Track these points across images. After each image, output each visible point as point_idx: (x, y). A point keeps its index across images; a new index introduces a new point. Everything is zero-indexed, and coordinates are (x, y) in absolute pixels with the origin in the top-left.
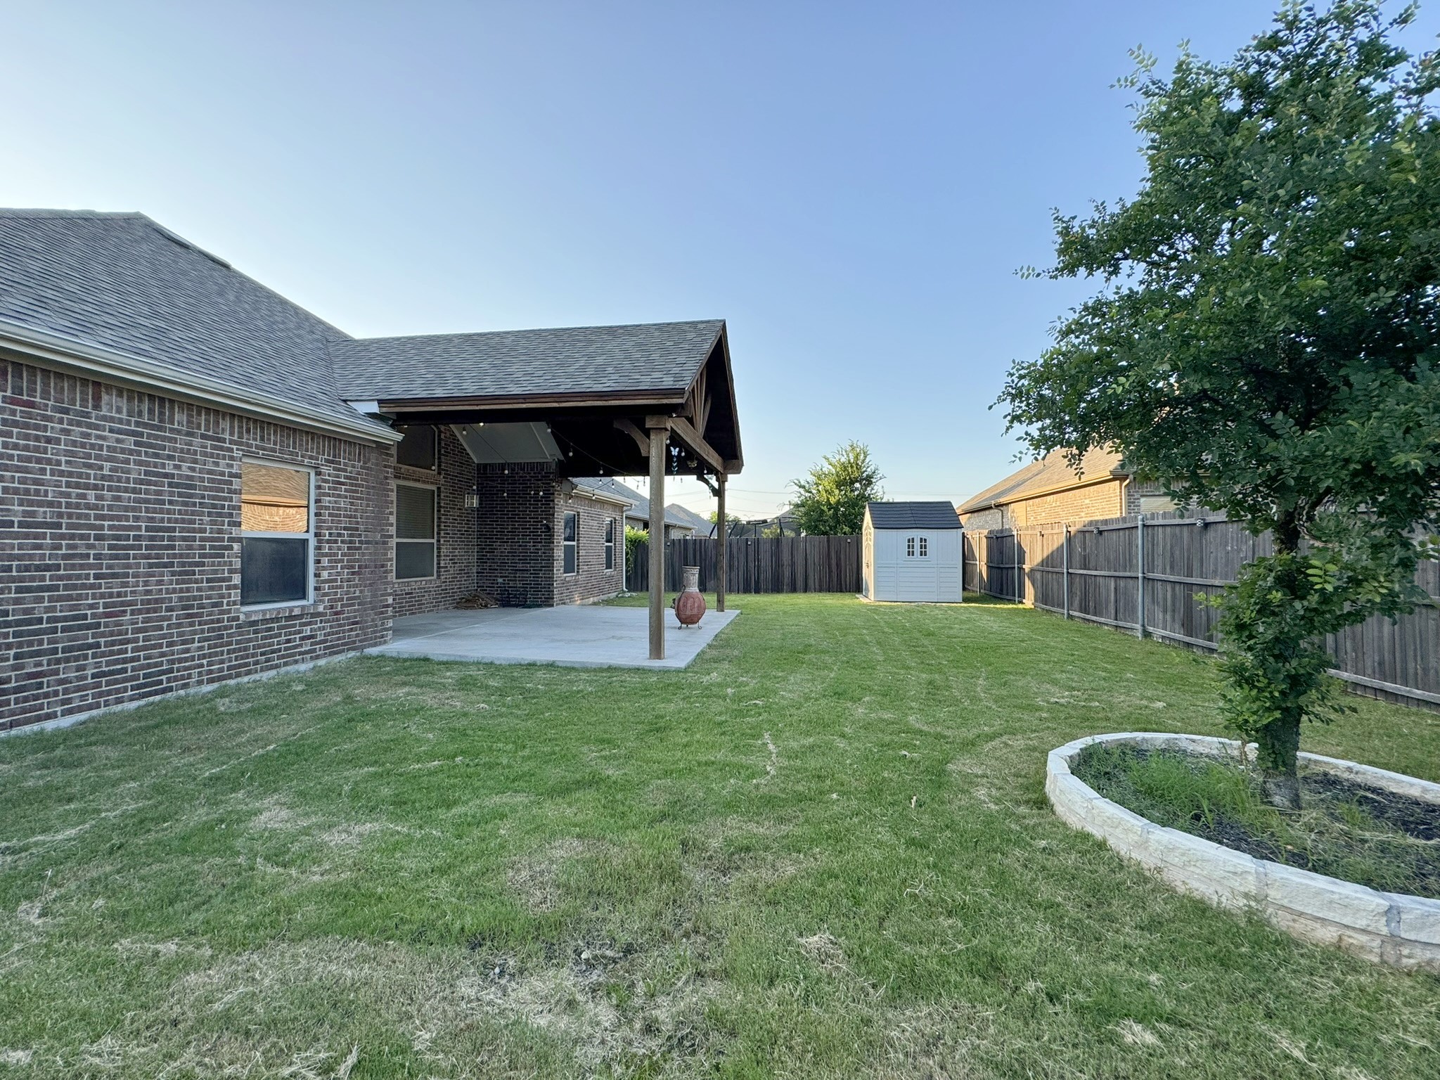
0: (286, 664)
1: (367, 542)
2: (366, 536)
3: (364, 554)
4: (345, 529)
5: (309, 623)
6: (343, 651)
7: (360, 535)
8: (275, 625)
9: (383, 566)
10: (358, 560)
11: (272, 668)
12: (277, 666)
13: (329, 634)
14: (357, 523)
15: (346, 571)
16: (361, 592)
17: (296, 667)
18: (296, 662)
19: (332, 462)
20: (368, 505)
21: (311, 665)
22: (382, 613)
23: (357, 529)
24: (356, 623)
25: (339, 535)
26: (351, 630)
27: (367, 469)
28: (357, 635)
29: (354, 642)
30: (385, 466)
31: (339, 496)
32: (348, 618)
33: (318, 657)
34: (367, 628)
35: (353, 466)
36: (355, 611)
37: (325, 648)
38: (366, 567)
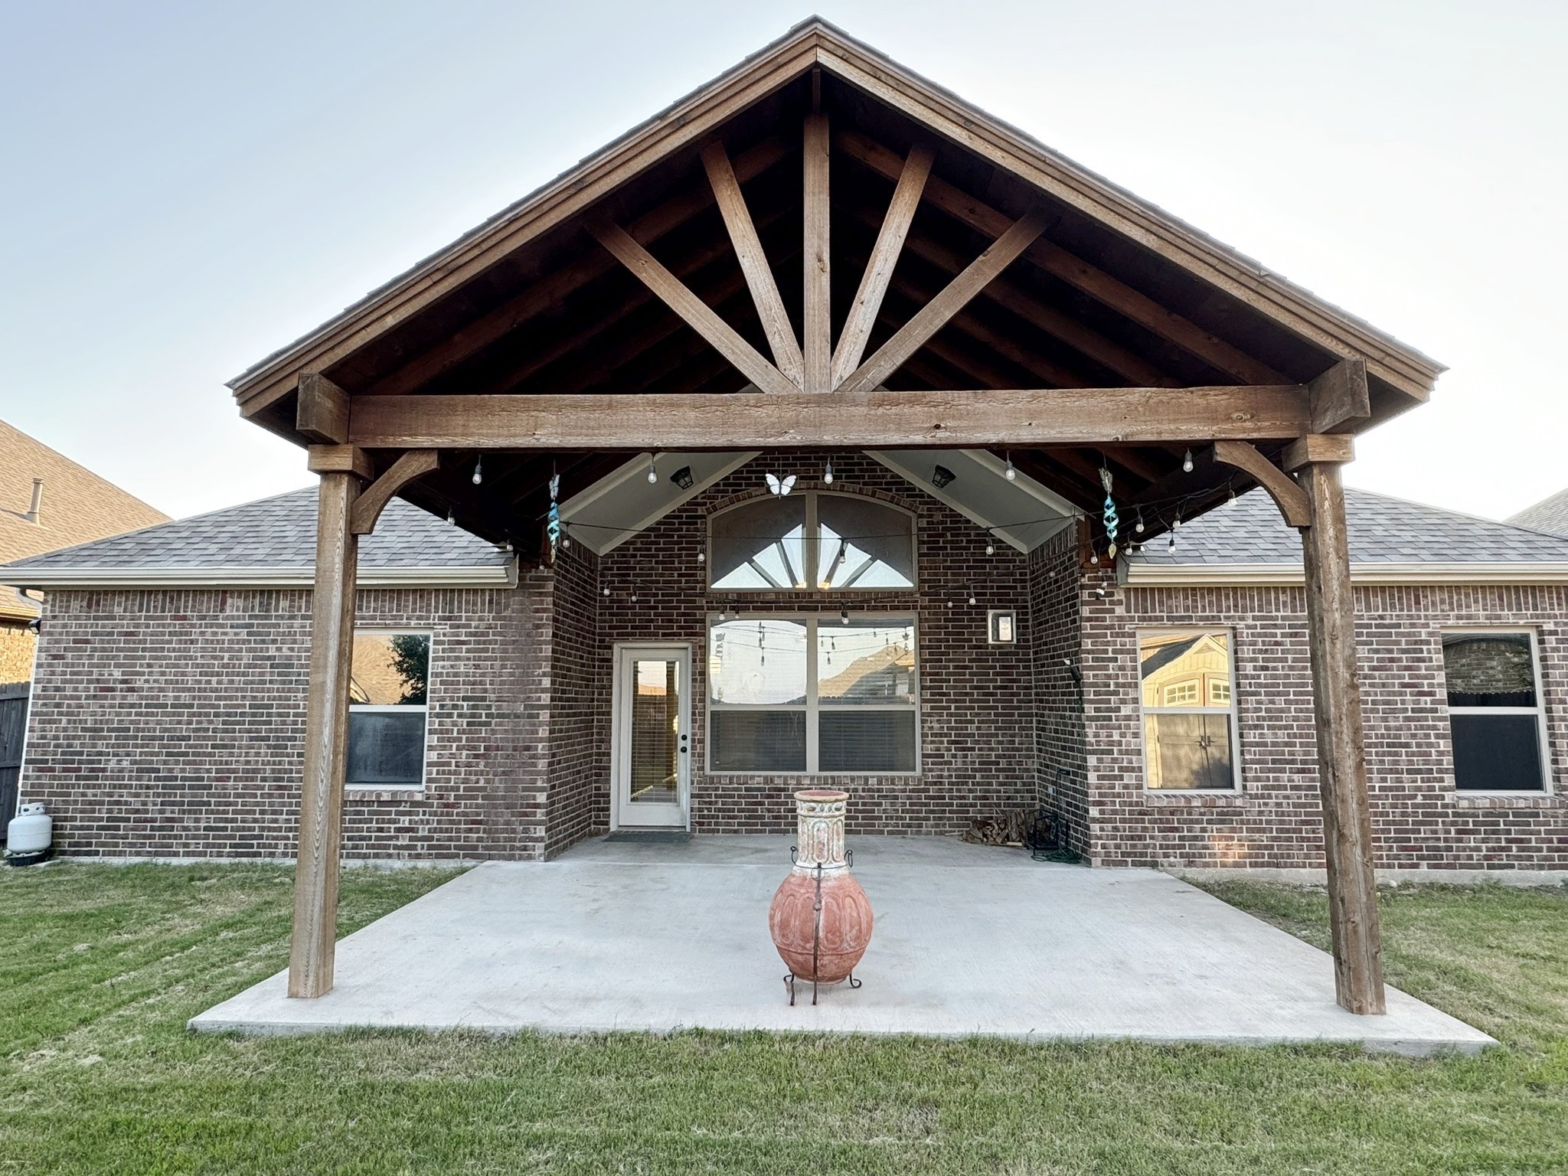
0: (376, 856)
1: (499, 716)
2: (499, 708)
3: (494, 732)
4: (464, 699)
5: (409, 813)
6: (457, 856)
7: (489, 707)
8: (366, 809)
9: (528, 748)
10: (484, 740)
11: (359, 856)
12: (365, 856)
13: (435, 830)
14: (485, 691)
15: (465, 753)
16: (487, 781)
17: (390, 862)
18: (390, 856)
19: (449, 618)
20: (503, 667)
21: (410, 864)
22: (525, 814)
23: (484, 699)
24: (480, 822)
25: (455, 707)
26: (470, 830)
27: (504, 618)
28: (479, 839)
29: (476, 848)
30: (537, 611)
31: (458, 658)
32: (465, 814)
33: (418, 856)
34: (497, 831)
35: (481, 619)
36: (477, 806)
37: (430, 847)
38: (497, 748)
